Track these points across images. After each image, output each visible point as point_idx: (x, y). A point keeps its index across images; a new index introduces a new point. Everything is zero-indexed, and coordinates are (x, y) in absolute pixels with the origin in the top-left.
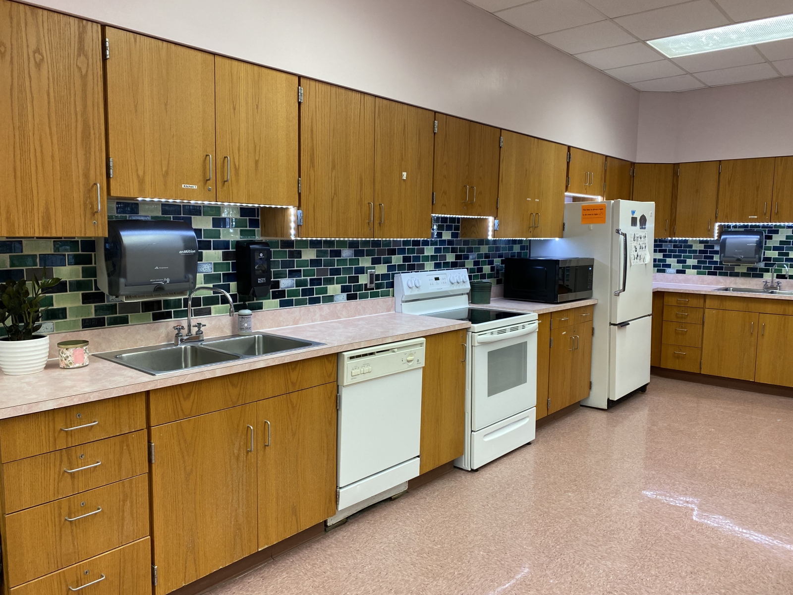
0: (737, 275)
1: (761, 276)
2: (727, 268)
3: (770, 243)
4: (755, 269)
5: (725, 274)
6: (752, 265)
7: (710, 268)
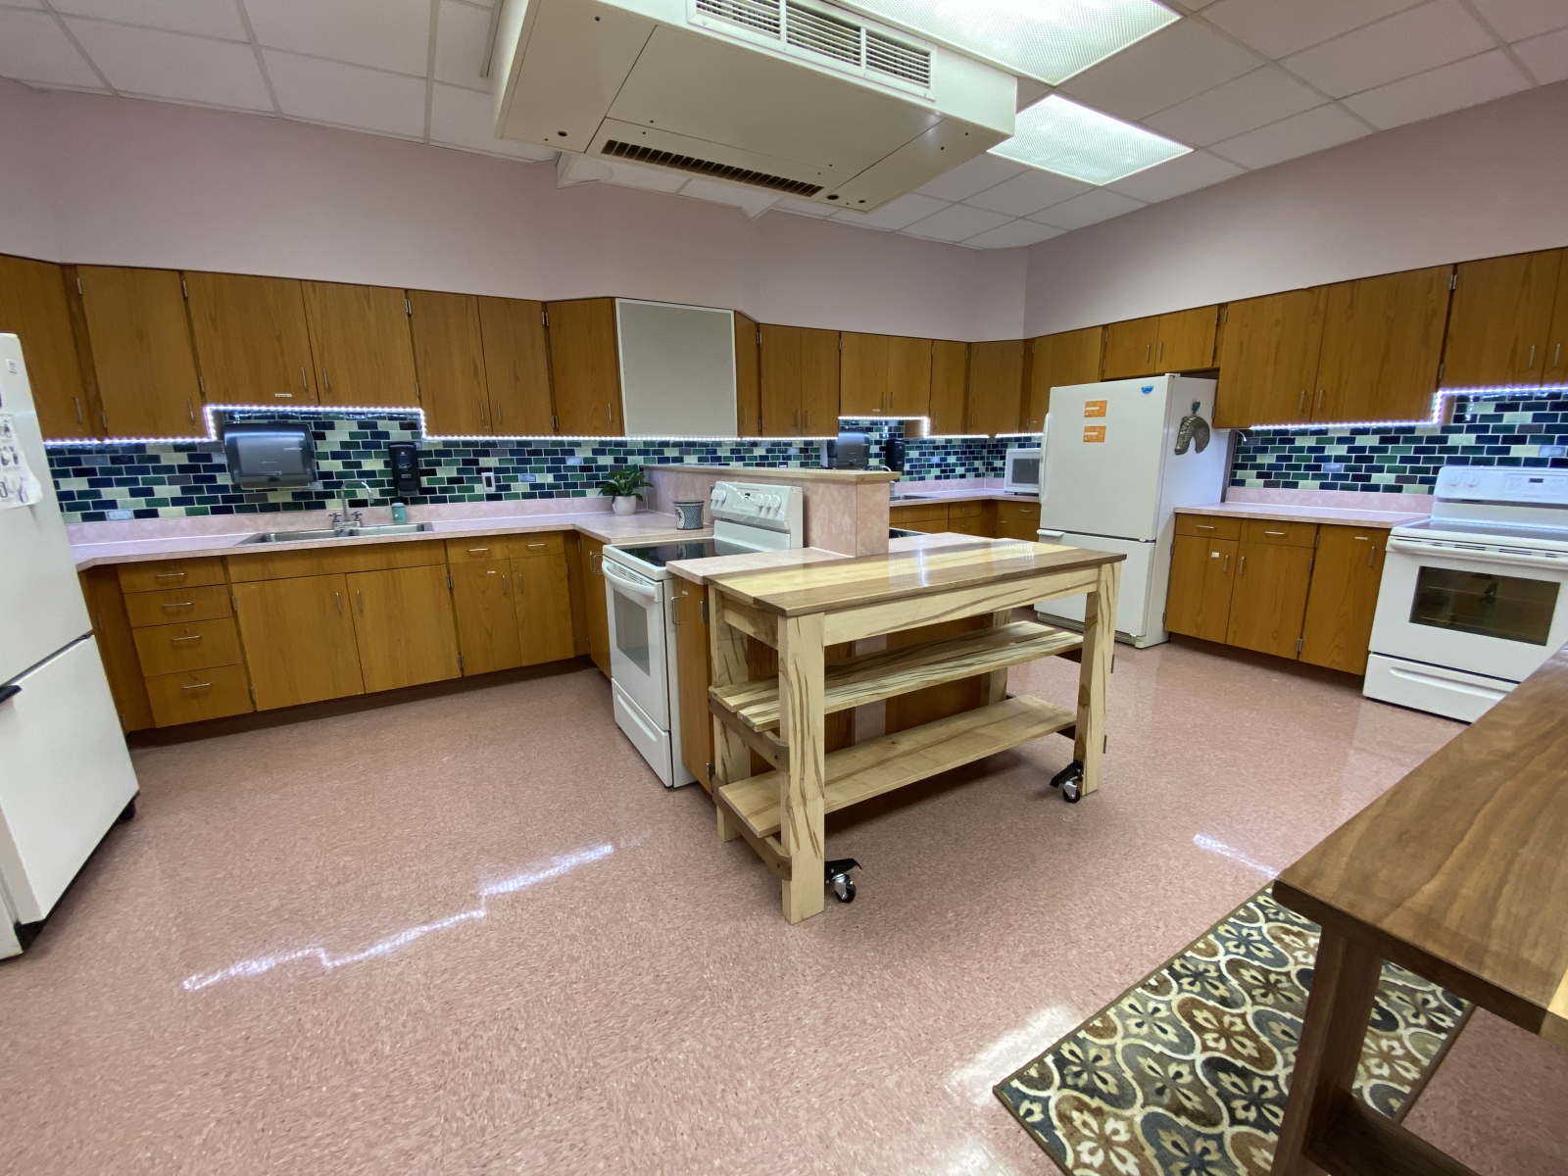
0: (274, 508)
1: (322, 506)
2: (251, 498)
3: (322, 447)
4: (308, 495)
5: (251, 509)
6: (299, 488)
7: (215, 500)
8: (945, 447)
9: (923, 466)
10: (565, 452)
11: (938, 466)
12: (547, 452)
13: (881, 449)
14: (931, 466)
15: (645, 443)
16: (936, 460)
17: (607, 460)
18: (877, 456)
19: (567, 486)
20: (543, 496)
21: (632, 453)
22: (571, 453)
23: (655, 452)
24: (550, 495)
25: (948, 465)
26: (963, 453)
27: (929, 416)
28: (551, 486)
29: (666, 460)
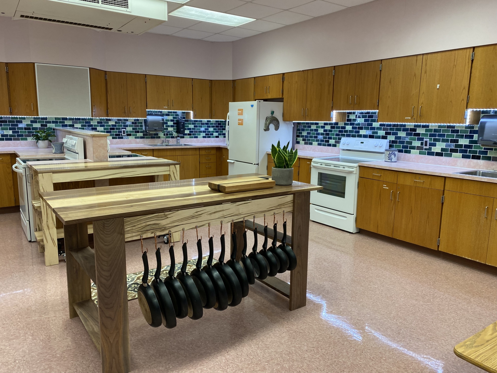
8: (206, 124)
9: (197, 132)
10: (18, 122)
11: (204, 132)
12: (9, 121)
13: (174, 123)
14: (201, 132)
15: (55, 118)
16: (203, 129)
17: (38, 125)
18: (172, 126)
19: (18, 136)
20: (7, 140)
21: (49, 122)
22: (21, 122)
23: (60, 122)
24: (10, 139)
25: (210, 132)
26: (216, 127)
27: (193, 111)
28: (11, 136)
29: (66, 126)
